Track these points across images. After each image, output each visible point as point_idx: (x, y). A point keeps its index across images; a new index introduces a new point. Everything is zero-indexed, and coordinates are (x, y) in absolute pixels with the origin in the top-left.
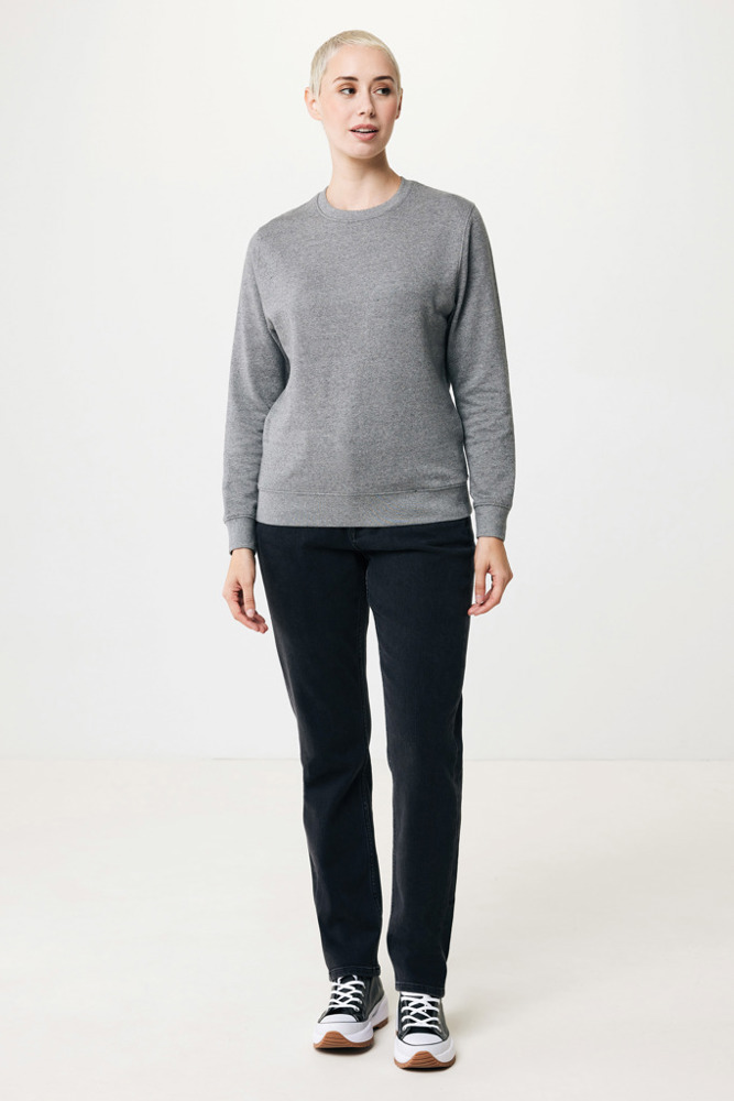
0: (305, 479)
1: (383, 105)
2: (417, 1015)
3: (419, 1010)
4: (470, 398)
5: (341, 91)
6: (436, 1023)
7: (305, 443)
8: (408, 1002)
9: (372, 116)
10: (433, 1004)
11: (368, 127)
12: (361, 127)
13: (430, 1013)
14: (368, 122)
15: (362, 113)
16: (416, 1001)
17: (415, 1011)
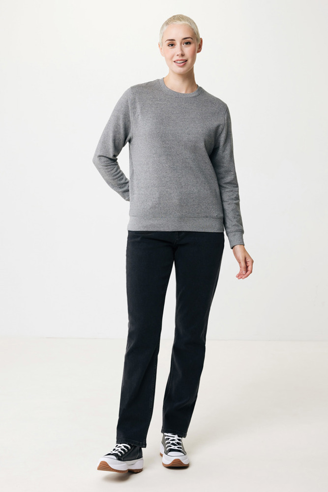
0: (157, 209)
1: (188, 50)
2: (173, 444)
3: (174, 442)
4: (225, 186)
5: (169, 45)
6: (181, 448)
7: (157, 194)
8: (168, 439)
9: (183, 55)
10: (179, 440)
11: (181, 60)
12: (178, 61)
13: (178, 443)
14: (181, 58)
15: (178, 55)
16: (172, 438)
17: (172, 442)
